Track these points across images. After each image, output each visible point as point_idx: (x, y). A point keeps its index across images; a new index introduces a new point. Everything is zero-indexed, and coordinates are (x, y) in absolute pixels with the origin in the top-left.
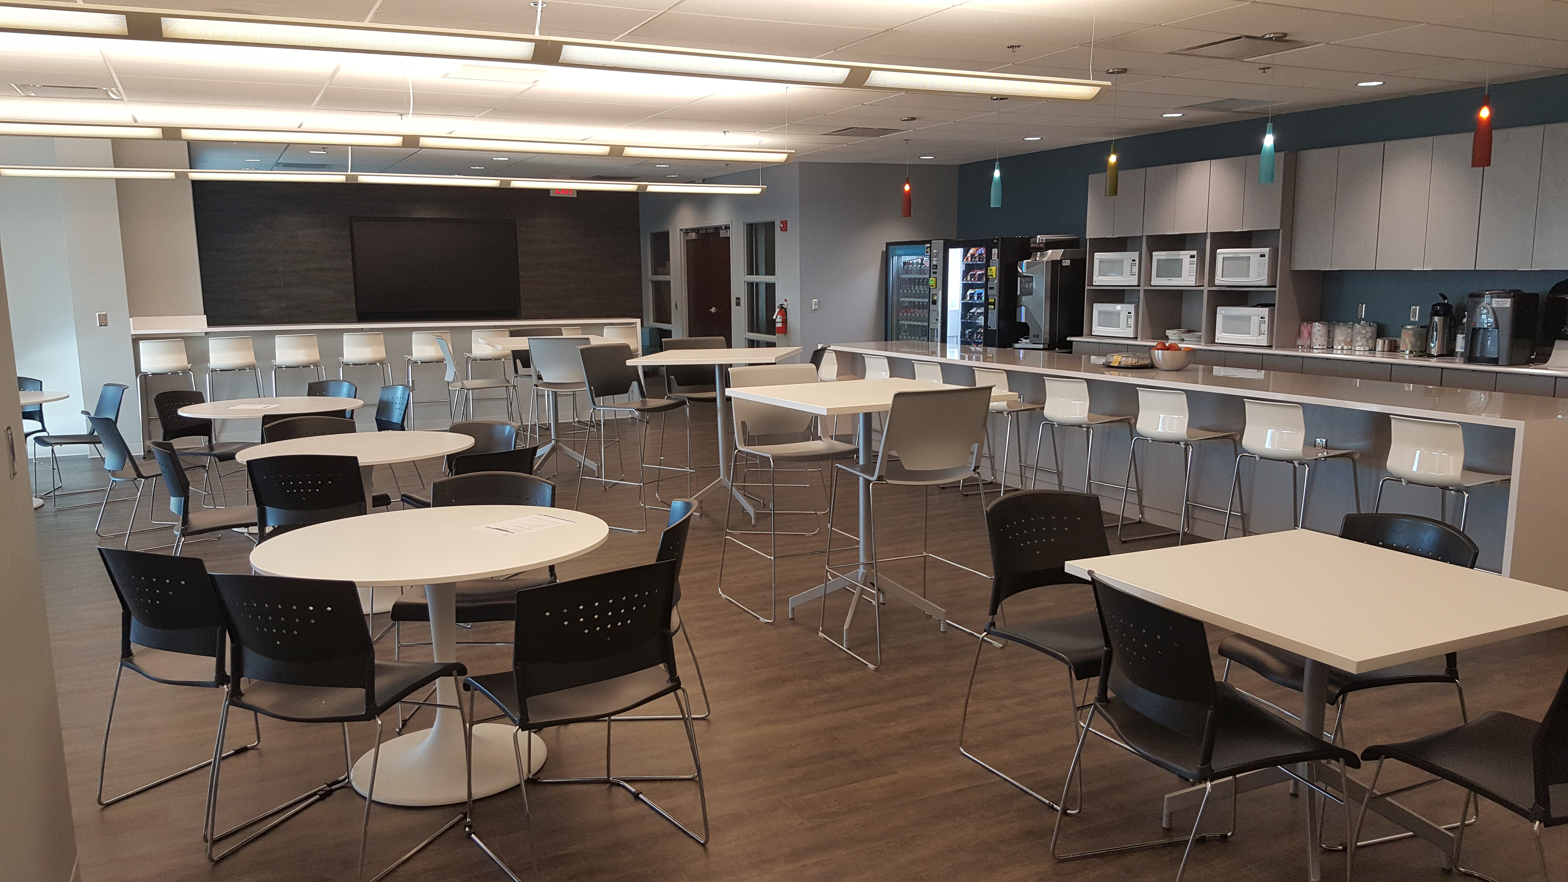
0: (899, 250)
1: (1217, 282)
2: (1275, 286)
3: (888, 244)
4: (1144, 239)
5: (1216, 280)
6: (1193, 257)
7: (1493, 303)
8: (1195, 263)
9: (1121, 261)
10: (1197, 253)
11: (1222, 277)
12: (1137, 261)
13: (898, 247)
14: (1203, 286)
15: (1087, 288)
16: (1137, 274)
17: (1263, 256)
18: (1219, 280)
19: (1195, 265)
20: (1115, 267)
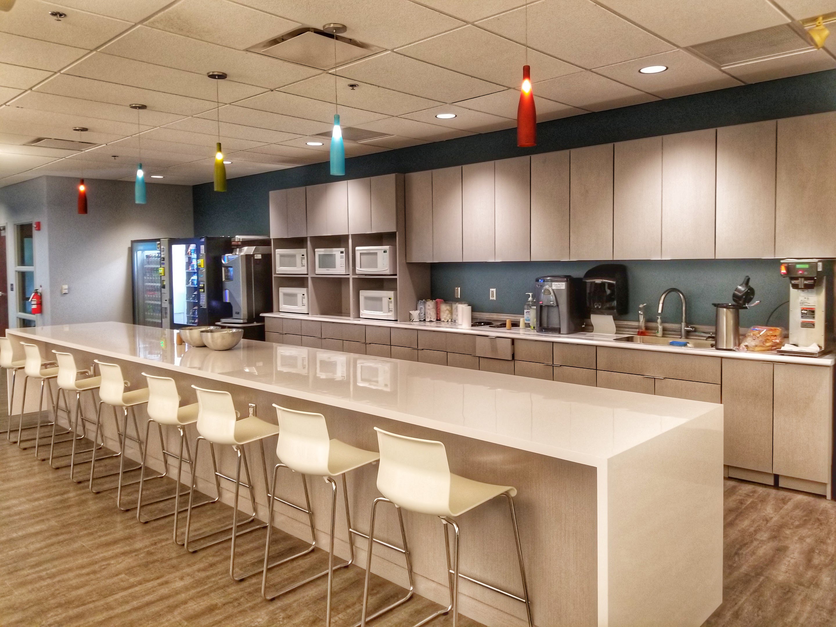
0: (141, 246)
1: (357, 272)
2: (396, 275)
3: (133, 242)
4: (309, 239)
5: (356, 270)
6: (342, 252)
7: (553, 286)
8: (344, 257)
9: (294, 256)
10: (345, 250)
11: (361, 268)
12: (305, 256)
13: (139, 244)
14: (349, 275)
15: (274, 276)
16: (306, 265)
17: (385, 252)
18: (359, 270)
19: (344, 259)
20: (290, 260)
